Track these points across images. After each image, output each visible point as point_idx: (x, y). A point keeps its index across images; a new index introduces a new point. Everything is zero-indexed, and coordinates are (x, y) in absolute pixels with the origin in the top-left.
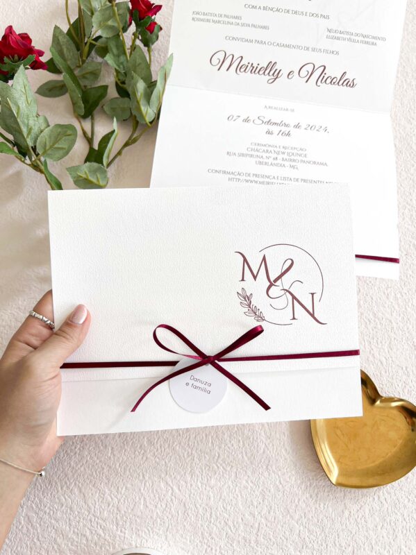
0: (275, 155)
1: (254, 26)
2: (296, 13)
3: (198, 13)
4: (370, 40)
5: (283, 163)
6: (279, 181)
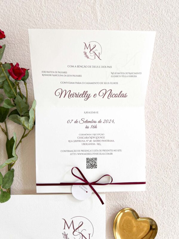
0: (90, 139)
1: (74, 76)
2: (94, 67)
3: (45, 72)
4: (133, 75)
5: (94, 143)
6: (93, 152)
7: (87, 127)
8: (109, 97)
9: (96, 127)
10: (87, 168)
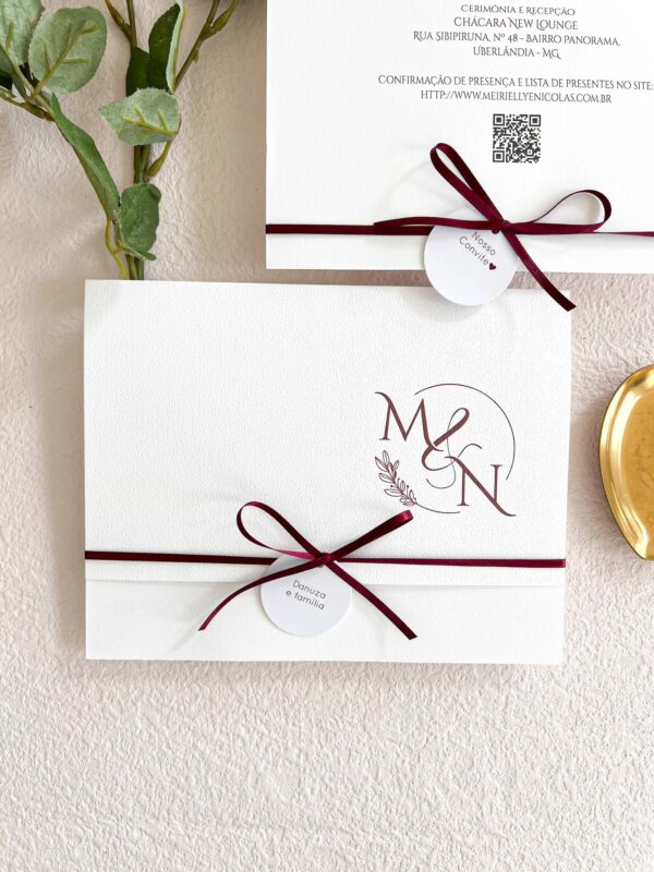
0: (511, 31)
5: (529, 46)
6: (524, 89)
10: (497, 157)
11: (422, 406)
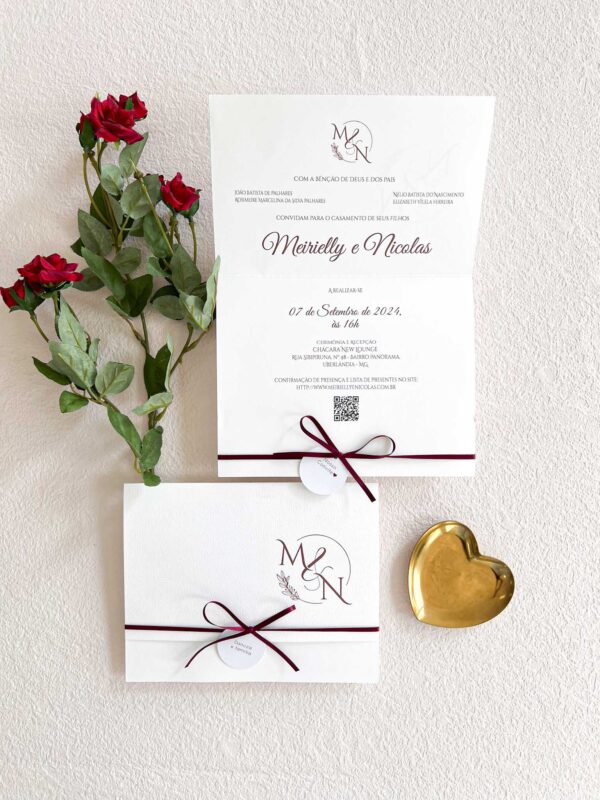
0: (343, 353)
1: (307, 200)
2: (355, 179)
3: (241, 193)
4: (444, 199)
5: (352, 361)
6: (349, 383)
7: (335, 325)
8: (388, 253)
9: (356, 325)
10: (336, 419)
11: (301, 546)
